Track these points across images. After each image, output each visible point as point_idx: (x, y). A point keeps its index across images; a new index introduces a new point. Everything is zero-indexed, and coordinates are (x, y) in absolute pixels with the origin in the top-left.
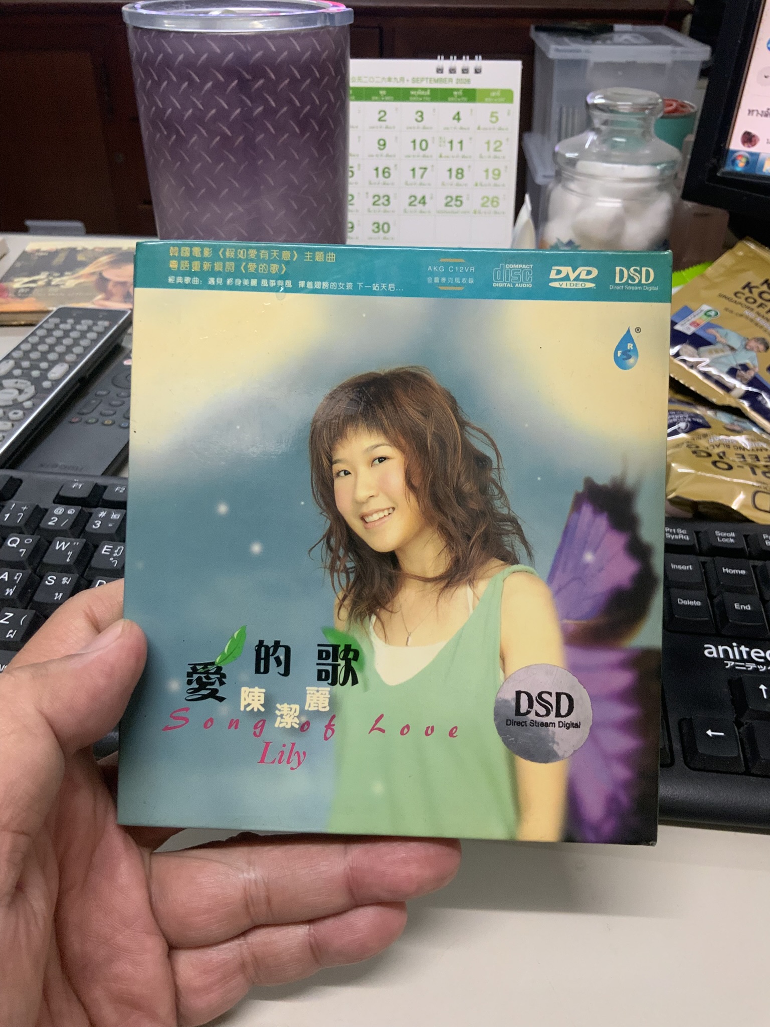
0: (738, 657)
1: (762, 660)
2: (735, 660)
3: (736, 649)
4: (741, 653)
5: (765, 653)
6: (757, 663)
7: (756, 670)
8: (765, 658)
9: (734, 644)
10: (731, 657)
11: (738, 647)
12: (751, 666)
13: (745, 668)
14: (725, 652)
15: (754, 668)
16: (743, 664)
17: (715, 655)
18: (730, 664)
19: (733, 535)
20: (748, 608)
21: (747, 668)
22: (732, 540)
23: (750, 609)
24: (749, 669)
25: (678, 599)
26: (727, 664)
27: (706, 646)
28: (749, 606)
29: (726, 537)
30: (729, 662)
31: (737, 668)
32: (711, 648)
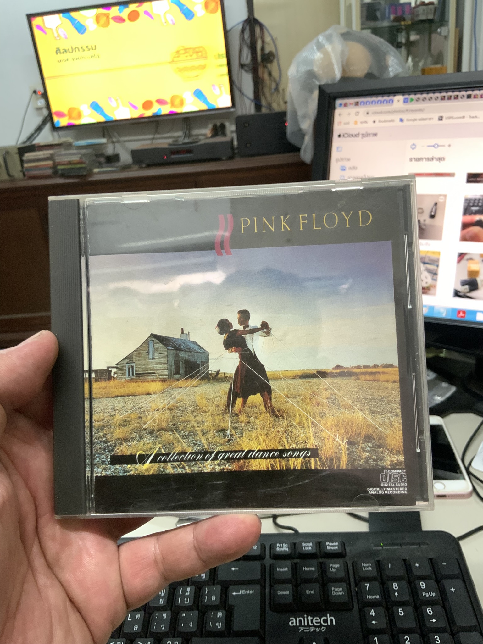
0: (306, 624)
1: (319, 624)
2: (304, 626)
3: (306, 619)
4: (308, 620)
5: (320, 619)
6: (316, 627)
7: (315, 631)
8: (320, 622)
9: (305, 616)
10: (303, 624)
11: (307, 617)
12: (312, 629)
13: (309, 631)
14: (300, 621)
15: (314, 630)
16: (308, 628)
17: (295, 624)
18: (302, 629)
19: (311, 544)
20: (313, 592)
21: (310, 630)
22: (310, 548)
23: (314, 593)
24: (311, 631)
25: (278, 591)
26: (300, 629)
27: (291, 619)
28: (314, 591)
29: (308, 546)
30: (301, 628)
31: (305, 631)
32: (293, 620)
